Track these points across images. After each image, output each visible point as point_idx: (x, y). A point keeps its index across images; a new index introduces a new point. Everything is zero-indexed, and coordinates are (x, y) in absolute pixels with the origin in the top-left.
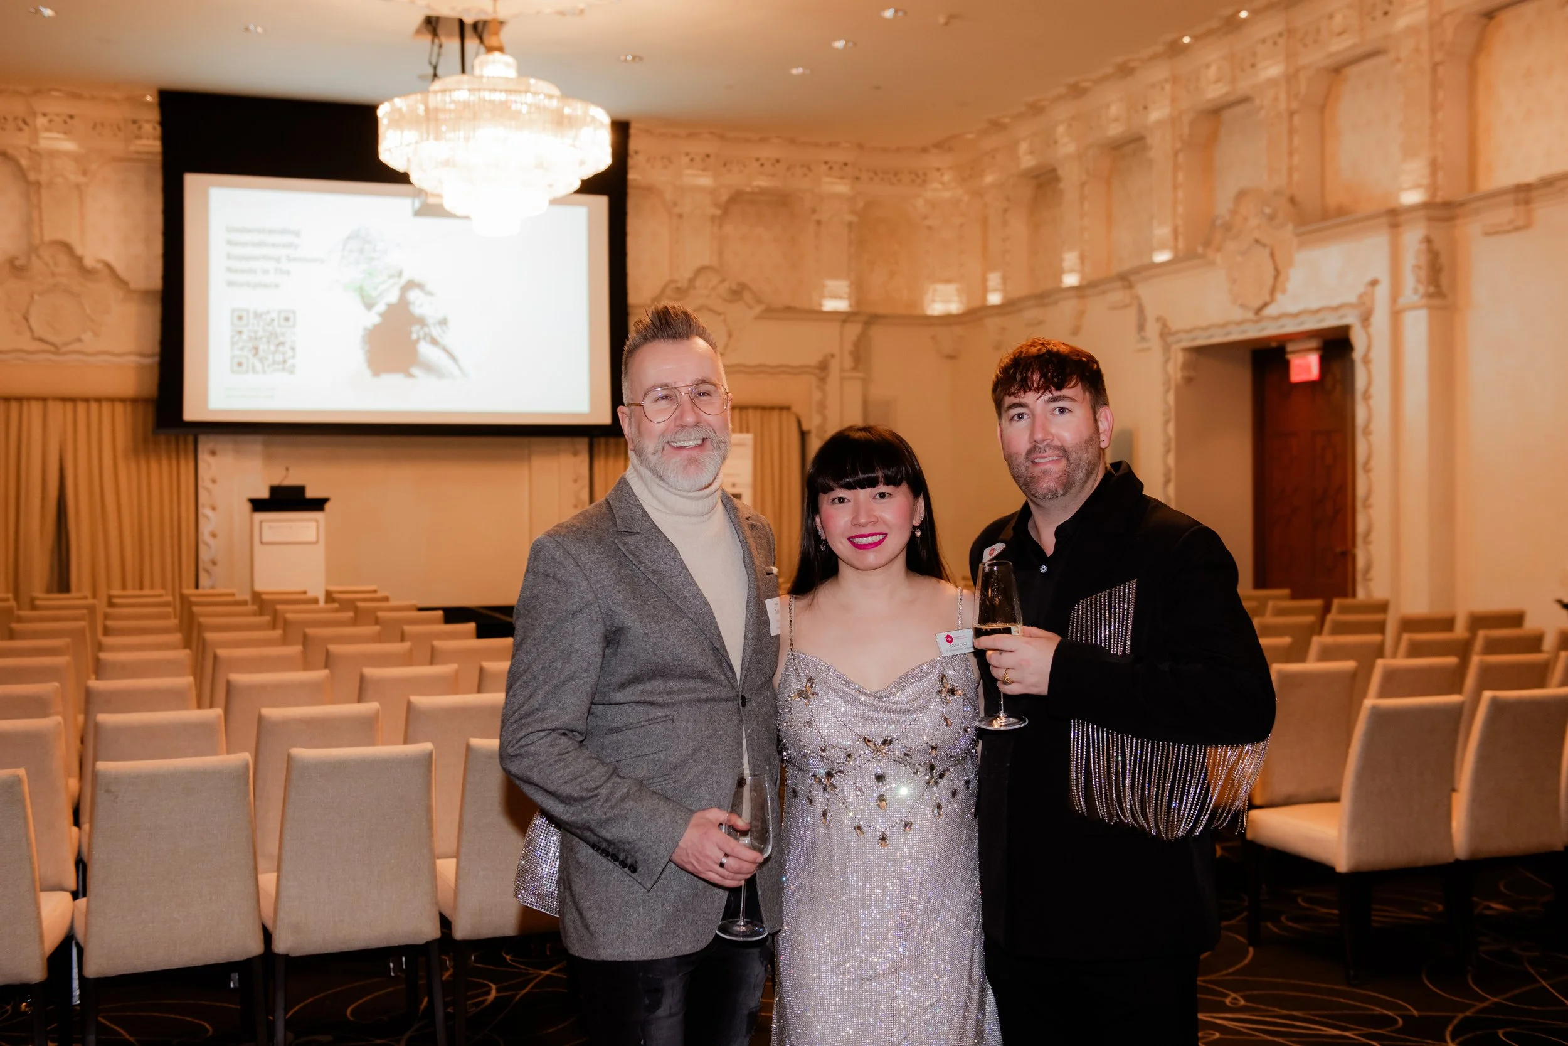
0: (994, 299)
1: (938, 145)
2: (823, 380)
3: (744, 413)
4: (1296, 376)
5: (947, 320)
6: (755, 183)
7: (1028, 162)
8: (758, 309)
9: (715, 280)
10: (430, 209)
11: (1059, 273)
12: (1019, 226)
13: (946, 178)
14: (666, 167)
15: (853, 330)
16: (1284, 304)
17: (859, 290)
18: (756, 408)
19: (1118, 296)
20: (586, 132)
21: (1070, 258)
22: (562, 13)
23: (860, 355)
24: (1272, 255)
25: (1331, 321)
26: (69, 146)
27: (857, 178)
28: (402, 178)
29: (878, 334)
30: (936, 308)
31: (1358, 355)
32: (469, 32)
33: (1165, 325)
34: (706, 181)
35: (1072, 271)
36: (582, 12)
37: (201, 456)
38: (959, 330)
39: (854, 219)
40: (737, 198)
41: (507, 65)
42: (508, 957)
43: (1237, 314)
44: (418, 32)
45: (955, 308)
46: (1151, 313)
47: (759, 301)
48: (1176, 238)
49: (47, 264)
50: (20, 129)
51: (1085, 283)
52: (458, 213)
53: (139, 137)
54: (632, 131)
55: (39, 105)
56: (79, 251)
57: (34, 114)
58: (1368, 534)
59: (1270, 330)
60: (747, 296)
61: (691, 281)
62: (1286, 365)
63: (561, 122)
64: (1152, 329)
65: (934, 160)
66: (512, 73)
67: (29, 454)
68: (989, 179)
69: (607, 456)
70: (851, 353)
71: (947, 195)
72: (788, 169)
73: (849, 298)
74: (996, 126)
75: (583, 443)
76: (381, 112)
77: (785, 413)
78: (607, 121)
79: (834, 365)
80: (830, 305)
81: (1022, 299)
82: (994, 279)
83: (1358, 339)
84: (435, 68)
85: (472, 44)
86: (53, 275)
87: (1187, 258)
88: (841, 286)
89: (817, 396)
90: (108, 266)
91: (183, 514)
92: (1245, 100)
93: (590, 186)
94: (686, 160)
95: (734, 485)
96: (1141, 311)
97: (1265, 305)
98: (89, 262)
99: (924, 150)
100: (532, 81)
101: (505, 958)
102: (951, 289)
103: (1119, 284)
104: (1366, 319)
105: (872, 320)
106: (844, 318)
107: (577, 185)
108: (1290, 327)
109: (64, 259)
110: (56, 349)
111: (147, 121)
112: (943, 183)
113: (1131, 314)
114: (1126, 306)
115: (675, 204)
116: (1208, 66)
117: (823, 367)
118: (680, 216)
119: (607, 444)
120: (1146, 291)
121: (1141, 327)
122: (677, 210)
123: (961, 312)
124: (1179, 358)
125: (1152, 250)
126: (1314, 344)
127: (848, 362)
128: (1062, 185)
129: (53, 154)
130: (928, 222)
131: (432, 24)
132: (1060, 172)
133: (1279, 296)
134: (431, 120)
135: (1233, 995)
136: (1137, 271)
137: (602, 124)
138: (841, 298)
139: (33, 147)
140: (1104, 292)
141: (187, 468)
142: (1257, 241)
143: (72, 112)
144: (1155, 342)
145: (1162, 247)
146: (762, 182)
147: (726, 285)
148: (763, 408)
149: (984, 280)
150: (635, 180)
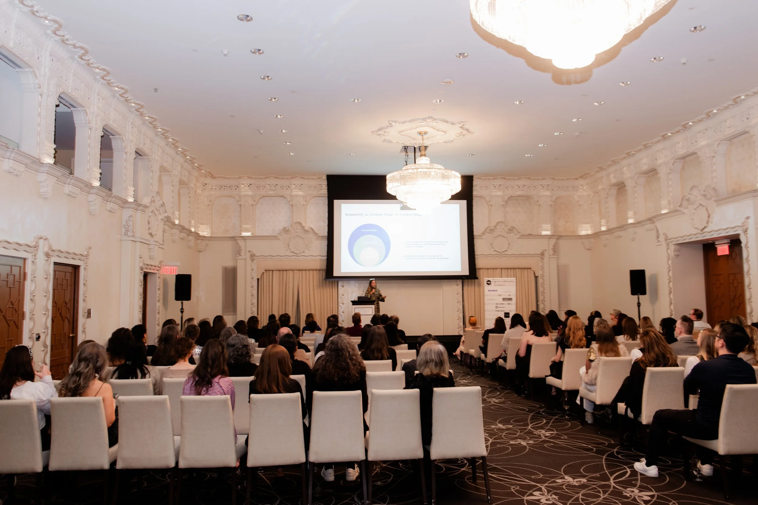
0: (604, 229)
1: (581, 177)
2: (543, 259)
3: (515, 270)
4: (719, 253)
5: (587, 236)
6: (517, 193)
7: (614, 181)
8: (519, 235)
9: (503, 226)
10: (404, 208)
11: (627, 219)
12: (612, 203)
13: (585, 188)
14: (486, 189)
15: (553, 241)
16: (712, 227)
17: (555, 227)
18: (519, 268)
19: (649, 226)
20: (452, 180)
21: (630, 214)
22: (446, 142)
23: (555, 250)
24: (707, 209)
25: (731, 233)
26: (301, 193)
27: (553, 190)
28: (393, 198)
29: (562, 242)
30: (583, 233)
31: (743, 245)
32: (417, 150)
33: (666, 236)
34: (500, 193)
35: (631, 218)
36: (452, 141)
37: (339, 287)
38: (592, 240)
39: (552, 203)
40: (510, 198)
41: (427, 160)
42: (401, 464)
43: (695, 231)
44: (401, 152)
45: (589, 232)
46: (661, 232)
47: (519, 233)
48: (669, 205)
49: (294, 229)
50: (287, 189)
51: (636, 222)
52: (413, 208)
53: (321, 190)
54: (474, 179)
55: (293, 181)
56: (304, 225)
57: (291, 184)
58: (751, 313)
59: (708, 236)
60: (514, 230)
61: (495, 226)
62: (716, 249)
63: (444, 177)
64: (662, 238)
65: (581, 182)
66: (429, 162)
67: (289, 288)
68: (600, 187)
69: (468, 286)
70: (552, 249)
71: (585, 193)
72: (529, 188)
73: (551, 230)
74: (601, 169)
75: (460, 282)
76: (387, 177)
77: (529, 270)
78: (460, 176)
79: (546, 254)
80: (544, 233)
81: (613, 229)
82: (603, 222)
83: (743, 238)
84: (406, 162)
85: (418, 154)
86: (296, 232)
87: (673, 212)
88: (548, 226)
89: (540, 264)
90: (312, 229)
91: (334, 306)
92: (694, 153)
93: (455, 197)
94: (493, 187)
95: (509, 295)
96: (658, 231)
97: (705, 227)
98: (306, 228)
99: (577, 179)
100: (434, 165)
101: (399, 465)
102: (588, 226)
103: (649, 222)
104: (746, 231)
105: (560, 237)
106: (549, 237)
107: (450, 197)
108: (715, 236)
109: (299, 227)
110: (297, 255)
111: (324, 185)
112: (584, 190)
113: (654, 233)
114: (652, 230)
115: (490, 202)
116: (679, 143)
117: (542, 254)
118: (491, 205)
119: (468, 282)
120: (659, 224)
121: (658, 237)
122: (490, 203)
123: (592, 233)
124: (672, 247)
125: (661, 209)
126: (726, 241)
127: (551, 252)
128: (626, 188)
129: (297, 196)
130: (579, 203)
131: (406, 148)
132: (626, 184)
133: (710, 224)
134: (403, 179)
135: (674, 501)
136: (655, 217)
137: (458, 177)
138: (548, 230)
139: (291, 194)
140: (644, 225)
141: (335, 291)
142: (700, 204)
143: (302, 183)
144: (664, 243)
145: (665, 208)
146: (519, 193)
147: (508, 227)
148: (522, 269)
149: (600, 222)
150: (476, 194)
